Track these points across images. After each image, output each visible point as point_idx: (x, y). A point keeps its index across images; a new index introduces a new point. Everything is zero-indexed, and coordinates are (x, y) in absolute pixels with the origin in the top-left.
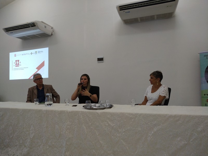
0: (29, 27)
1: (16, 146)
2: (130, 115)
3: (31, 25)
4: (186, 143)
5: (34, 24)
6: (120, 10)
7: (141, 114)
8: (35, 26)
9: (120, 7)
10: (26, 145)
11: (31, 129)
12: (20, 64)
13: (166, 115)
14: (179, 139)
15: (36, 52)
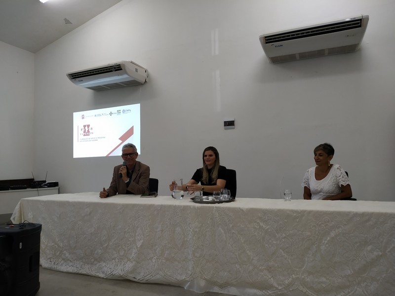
0: (112, 71)
1: (114, 259)
2: (294, 213)
3: (115, 68)
4: (381, 254)
5: (120, 67)
6: (266, 43)
7: (310, 212)
8: (121, 69)
9: (266, 37)
10: (131, 258)
11: (137, 234)
12: (90, 131)
13: (350, 212)
14: (369, 248)
15: (119, 112)
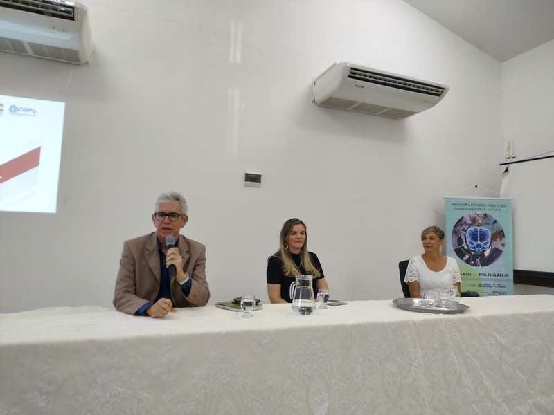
5: (72, 13)
6: (349, 77)
8: (72, 19)
9: (352, 69)
